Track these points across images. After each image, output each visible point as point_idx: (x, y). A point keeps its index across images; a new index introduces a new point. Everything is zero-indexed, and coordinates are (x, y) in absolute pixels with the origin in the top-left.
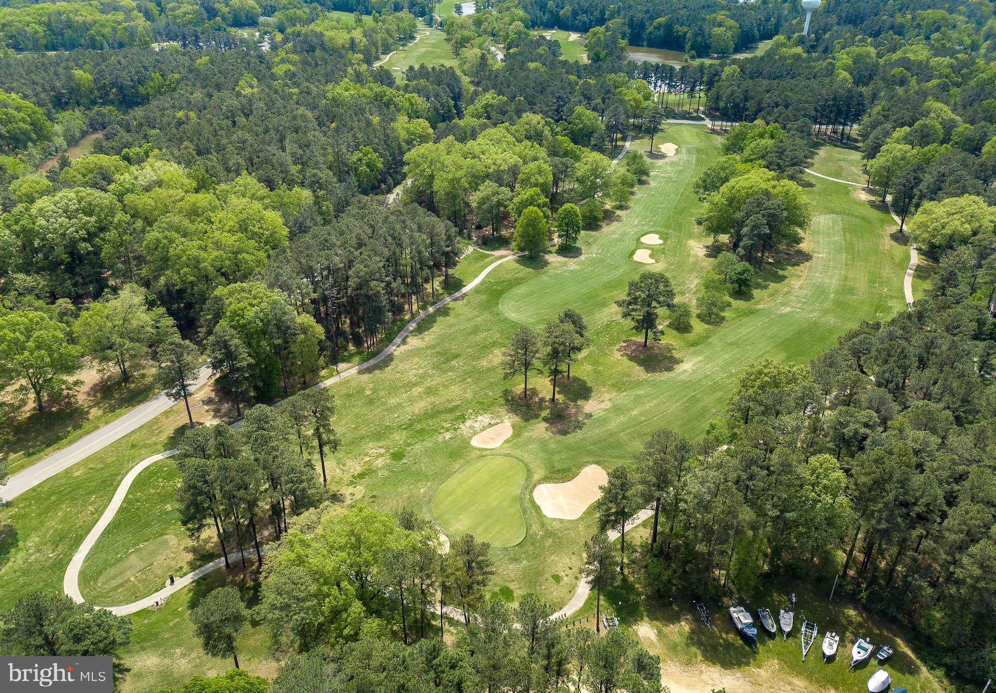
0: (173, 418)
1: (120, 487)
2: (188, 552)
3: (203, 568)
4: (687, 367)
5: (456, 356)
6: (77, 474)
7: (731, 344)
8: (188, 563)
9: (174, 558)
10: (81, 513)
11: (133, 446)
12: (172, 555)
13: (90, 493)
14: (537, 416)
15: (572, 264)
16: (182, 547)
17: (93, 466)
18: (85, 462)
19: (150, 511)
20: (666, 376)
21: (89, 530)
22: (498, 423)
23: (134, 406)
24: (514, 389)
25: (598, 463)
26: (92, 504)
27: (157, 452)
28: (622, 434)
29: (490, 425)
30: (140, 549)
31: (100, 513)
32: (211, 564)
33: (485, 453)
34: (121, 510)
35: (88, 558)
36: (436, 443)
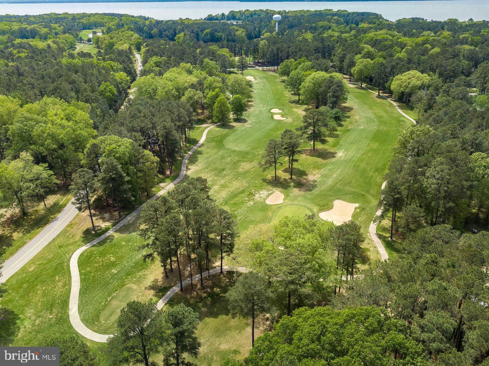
0: (76, 227)
1: (71, 269)
2: (149, 289)
3: (166, 296)
4: (340, 154)
5: (224, 170)
6: (31, 269)
7: (351, 143)
8: (153, 295)
9: (143, 295)
10: (55, 288)
11: (60, 247)
12: (140, 294)
13: (53, 276)
14: (290, 186)
15: (247, 125)
16: (143, 288)
17: (39, 263)
18: (32, 261)
19: (103, 276)
20: (333, 160)
21: (68, 297)
22: (272, 193)
23: (43, 227)
24: (267, 178)
25: (338, 199)
26: (59, 281)
27: (79, 246)
28: (338, 185)
29: (270, 194)
30: (115, 296)
31: (68, 284)
32: (169, 292)
33: (280, 206)
34: (82, 280)
35: (80, 311)
36: (248, 207)
